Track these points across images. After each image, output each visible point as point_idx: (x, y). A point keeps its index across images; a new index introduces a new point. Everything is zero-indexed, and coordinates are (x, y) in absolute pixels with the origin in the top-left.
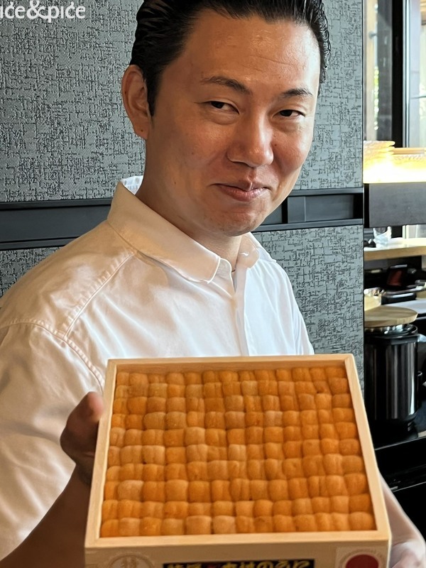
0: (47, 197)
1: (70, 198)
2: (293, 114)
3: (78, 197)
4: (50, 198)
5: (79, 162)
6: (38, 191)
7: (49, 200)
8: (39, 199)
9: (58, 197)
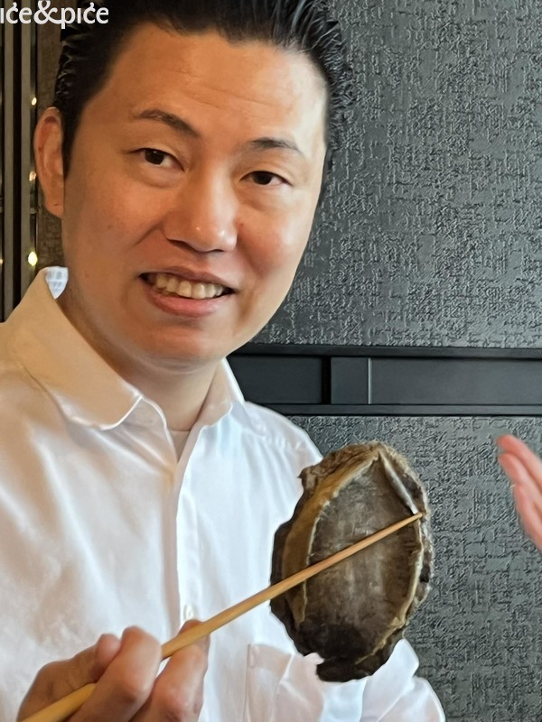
0: (447, 343)
1: (480, 344)
2: (275, 181)
3: (492, 345)
4: (451, 344)
5: (496, 293)
6: (435, 333)
7: (449, 347)
8: (435, 344)
9: (463, 343)
